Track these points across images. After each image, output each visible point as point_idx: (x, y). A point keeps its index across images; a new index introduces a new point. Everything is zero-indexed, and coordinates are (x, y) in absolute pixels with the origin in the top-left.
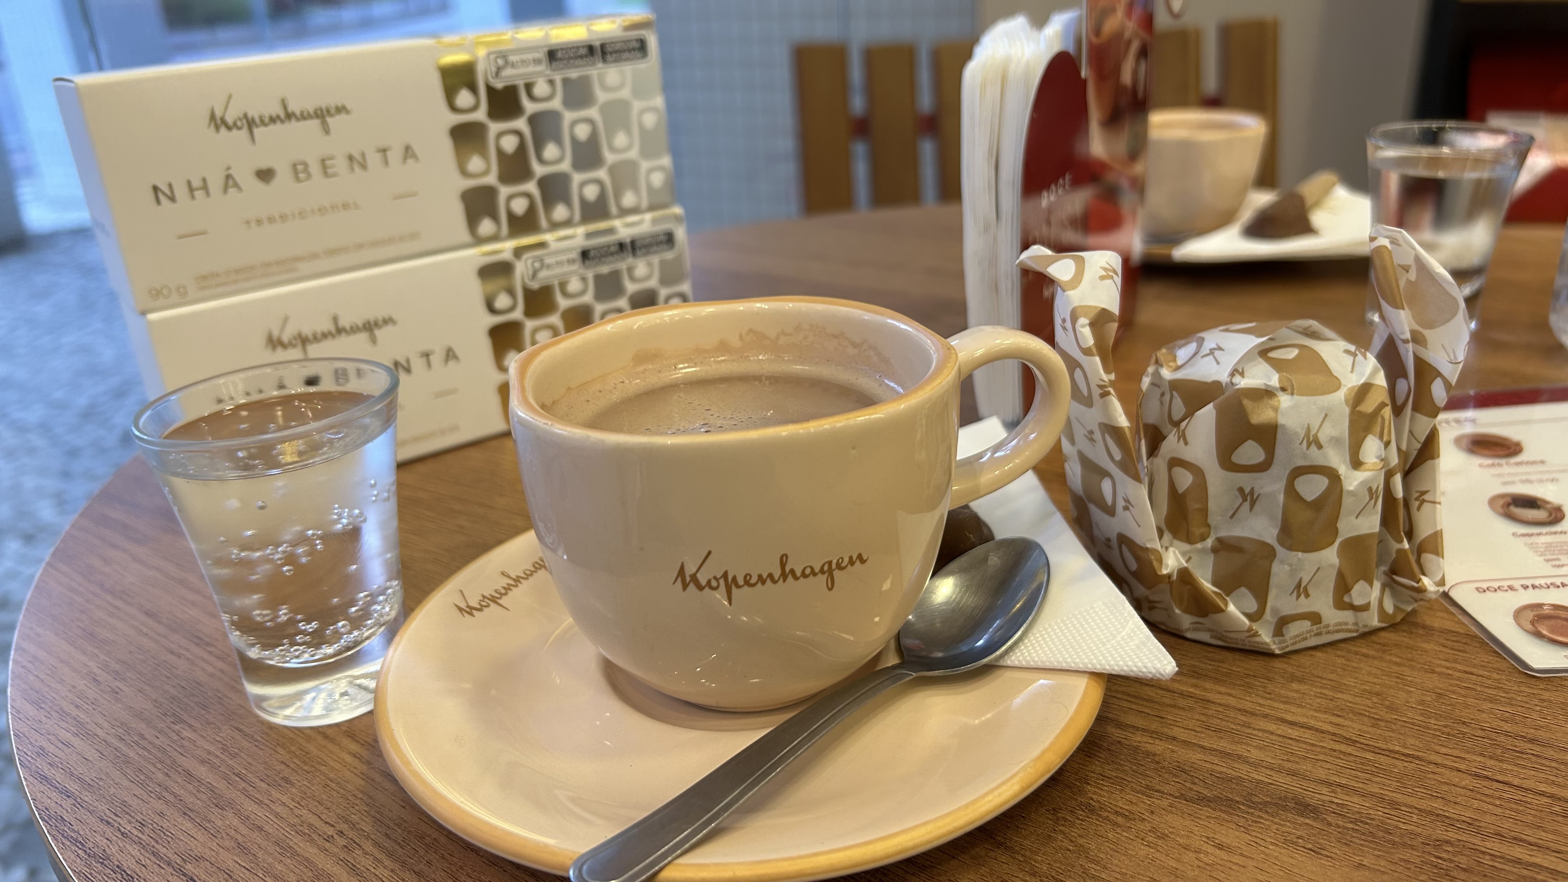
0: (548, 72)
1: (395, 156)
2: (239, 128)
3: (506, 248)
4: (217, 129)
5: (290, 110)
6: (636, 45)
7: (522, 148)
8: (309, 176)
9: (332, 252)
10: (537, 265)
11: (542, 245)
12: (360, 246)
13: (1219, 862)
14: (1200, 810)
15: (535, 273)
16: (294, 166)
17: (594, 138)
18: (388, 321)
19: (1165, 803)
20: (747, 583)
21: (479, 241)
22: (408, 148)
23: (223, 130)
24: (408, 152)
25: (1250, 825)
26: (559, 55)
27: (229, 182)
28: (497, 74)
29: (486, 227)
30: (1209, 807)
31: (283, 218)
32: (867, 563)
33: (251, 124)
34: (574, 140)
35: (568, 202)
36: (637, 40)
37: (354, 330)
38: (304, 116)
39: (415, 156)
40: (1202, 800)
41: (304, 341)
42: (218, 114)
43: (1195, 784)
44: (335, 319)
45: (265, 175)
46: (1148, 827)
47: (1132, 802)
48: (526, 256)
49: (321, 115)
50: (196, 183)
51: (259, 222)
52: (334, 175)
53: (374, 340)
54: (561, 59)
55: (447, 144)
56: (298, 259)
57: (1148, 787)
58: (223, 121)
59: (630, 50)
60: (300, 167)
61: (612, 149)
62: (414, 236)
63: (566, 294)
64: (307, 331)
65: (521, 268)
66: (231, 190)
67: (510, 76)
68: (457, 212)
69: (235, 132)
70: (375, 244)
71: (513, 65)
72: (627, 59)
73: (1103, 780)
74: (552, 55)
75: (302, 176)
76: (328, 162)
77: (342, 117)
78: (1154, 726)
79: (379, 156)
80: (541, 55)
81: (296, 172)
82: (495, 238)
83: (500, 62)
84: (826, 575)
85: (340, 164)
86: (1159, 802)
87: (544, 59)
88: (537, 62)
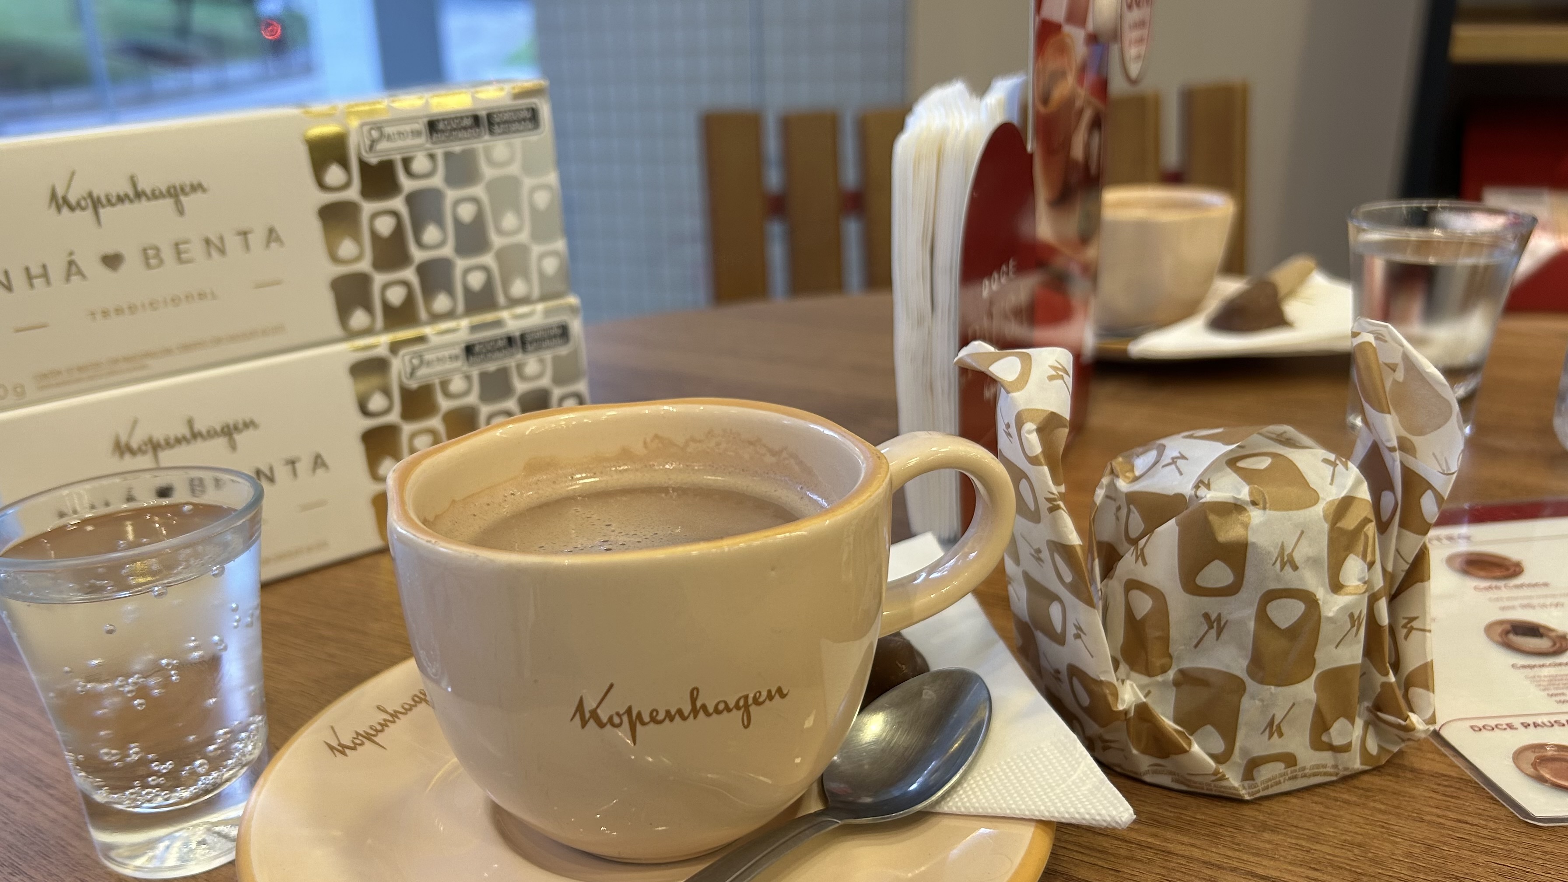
0: (428, 146)
1: (257, 239)
2: (83, 209)
3: (382, 342)
4: (59, 209)
5: (140, 189)
6: (528, 115)
7: (399, 231)
8: (161, 262)
9: (186, 348)
10: (416, 362)
11: (421, 339)
12: (218, 341)
15: (413, 370)
16: (145, 250)
17: (479, 219)
18: (249, 424)
20: (653, 720)
21: (352, 335)
22: (271, 231)
23: (65, 210)
24: (272, 235)
26: (441, 126)
27: (72, 268)
28: (371, 147)
29: (359, 319)
31: (132, 309)
32: (787, 697)
33: (96, 203)
34: (457, 222)
35: (451, 292)
36: (528, 109)
37: (211, 434)
38: (155, 195)
39: (278, 240)
41: (155, 447)
42: (60, 193)
44: (190, 423)
45: (112, 261)
48: (402, 352)
49: (175, 193)
50: (35, 270)
51: (105, 314)
52: (189, 261)
53: (233, 447)
54: (443, 131)
55: (315, 225)
56: (149, 355)
58: (65, 200)
59: (520, 121)
60: (151, 252)
61: (500, 232)
62: (278, 329)
63: (447, 395)
64: (159, 435)
65: (398, 365)
66: (75, 279)
67: (387, 150)
68: (327, 303)
69: (78, 212)
70: (234, 338)
71: (389, 138)
72: (518, 131)
74: (432, 126)
75: (153, 262)
76: (182, 247)
77: (199, 196)
79: (238, 239)
80: (421, 126)
81: (147, 258)
82: (368, 331)
83: (375, 134)
84: (743, 710)
85: (196, 249)
87: (424, 130)
88: (416, 134)
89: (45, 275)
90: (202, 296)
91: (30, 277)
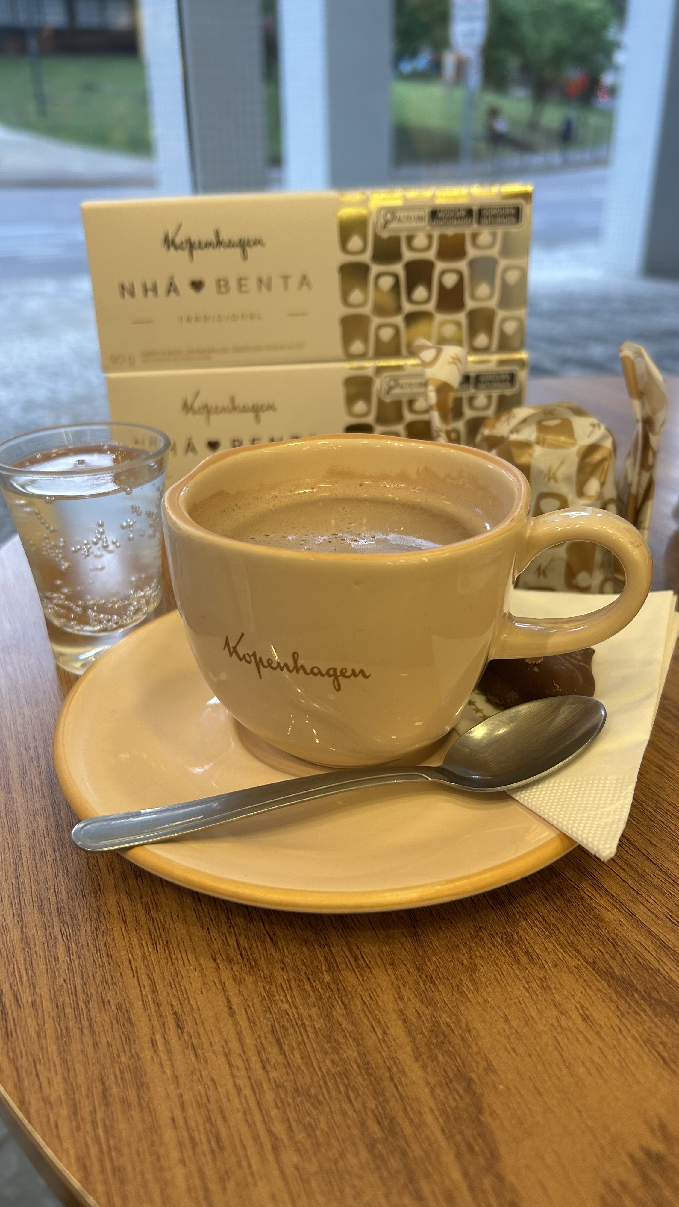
0: (428, 228)
1: (294, 282)
2: (183, 249)
3: (369, 365)
4: (169, 247)
5: (221, 238)
6: (513, 212)
7: (396, 288)
8: (228, 291)
9: (238, 349)
11: (399, 368)
12: (258, 348)
13: (574, 1030)
14: (598, 981)
16: (219, 281)
17: (460, 285)
19: (574, 962)
21: (350, 357)
22: (304, 278)
23: (172, 249)
25: (628, 1013)
26: (440, 215)
27: (172, 288)
29: (357, 347)
30: (608, 982)
31: (206, 319)
32: (369, 678)
33: (192, 246)
36: (514, 208)
37: (244, 409)
38: (230, 245)
39: (308, 285)
40: (608, 975)
41: (207, 410)
42: (170, 237)
43: (613, 958)
44: (233, 399)
45: (197, 285)
46: (542, 974)
47: (547, 949)
49: (243, 245)
50: (149, 286)
51: (189, 319)
52: (246, 292)
54: (441, 219)
55: (335, 279)
56: (213, 350)
57: (572, 944)
58: (173, 243)
59: (506, 216)
60: (222, 283)
61: (473, 297)
62: (300, 346)
63: (411, 410)
64: (212, 403)
65: (379, 384)
66: (172, 294)
68: (336, 331)
69: (180, 251)
70: (269, 348)
72: (502, 223)
73: (541, 922)
74: (434, 214)
75: (223, 289)
76: (243, 282)
77: (258, 248)
78: (625, 897)
79: (281, 282)
81: (219, 286)
82: (363, 356)
84: (333, 678)
85: (252, 284)
86: (570, 959)
87: (427, 218)
89: (155, 289)
90: (252, 317)
91: (146, 290)
